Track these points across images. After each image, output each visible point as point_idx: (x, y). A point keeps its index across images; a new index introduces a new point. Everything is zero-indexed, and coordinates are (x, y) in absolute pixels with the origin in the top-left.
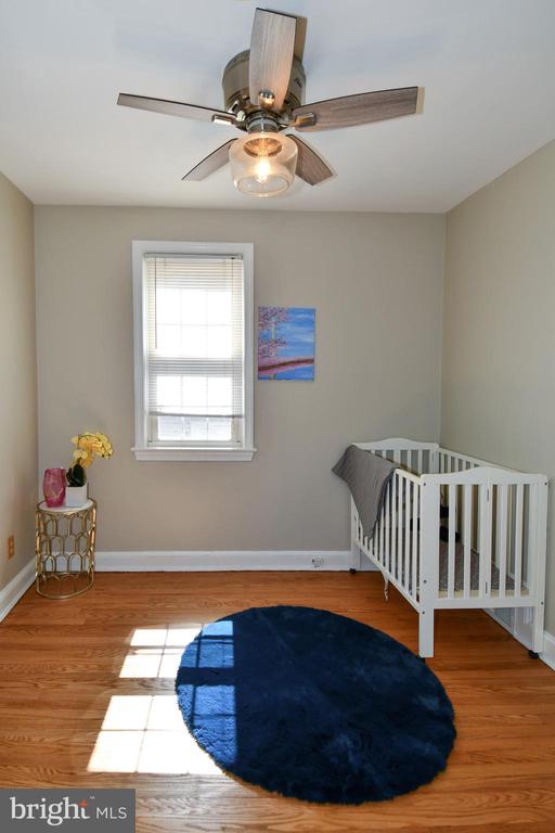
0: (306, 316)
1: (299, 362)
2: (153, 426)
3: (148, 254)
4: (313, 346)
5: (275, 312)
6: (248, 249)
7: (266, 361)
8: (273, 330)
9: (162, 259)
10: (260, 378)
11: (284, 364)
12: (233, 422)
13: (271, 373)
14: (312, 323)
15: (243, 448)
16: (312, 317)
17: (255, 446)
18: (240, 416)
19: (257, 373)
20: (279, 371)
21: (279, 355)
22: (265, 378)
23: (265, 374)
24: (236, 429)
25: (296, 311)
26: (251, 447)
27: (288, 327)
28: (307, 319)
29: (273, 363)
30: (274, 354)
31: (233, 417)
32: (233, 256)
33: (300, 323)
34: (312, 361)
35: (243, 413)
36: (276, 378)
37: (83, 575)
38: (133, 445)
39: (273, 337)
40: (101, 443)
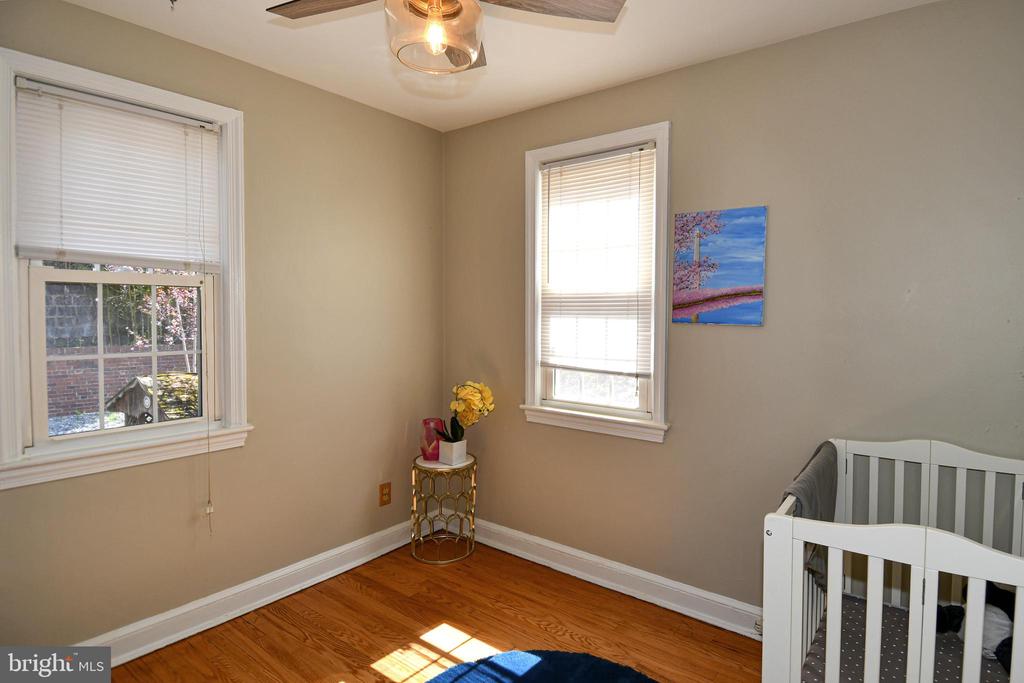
0: (752, 220)
1: (736, 295)
2: (548, 381)
3: (542, 165)
4: (762, 268)
5: (698, 220)
6: (660, 131)
7: (684, 296)
8: (695, 247)
9: (558, 169)
10: (674, 321)
11: (713, 299)
13: (694, 312)
14: (759, 230)
15: (653, 423)
16: (761, 219)
17: (667, 420)
18: (647, 376)
19: (670, 314)
20: (705, 309)
21: (706, 284)
22: (682, 321)
23: (683, 314)
24: (642, 393)
25: (731, 214)
26: (661, 423)
27: (720, 240)
28: (753, 224)
29: (696, 298)
30: (696, 284)
31: (637, 376)
32: (640, 146)
33: (740, 233)
34: (759, 293)
35: (652, 371)
36: (698, 320)
38: (523, 402)
39: (696, 258)
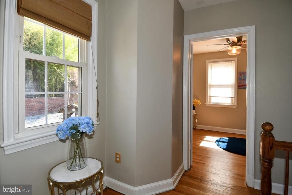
2: (210, 99)
3: (210, 62)
5: (243, 73)
6: (236, 59)
7: (241, 84)
10: (239, 88)
12: (231, 99)
13: (242, 87)
15: (234, 105)
17: (237, 104)
18: (233, 97)
19: (238, 87)
24: (232, 100)
26: (236, 104)
30: (243, 83)
31: (231, 97)
32: (232, 61)
37: (195, 129)
38: (206, 103)
39: (243, 79)
40: (198, 102)
